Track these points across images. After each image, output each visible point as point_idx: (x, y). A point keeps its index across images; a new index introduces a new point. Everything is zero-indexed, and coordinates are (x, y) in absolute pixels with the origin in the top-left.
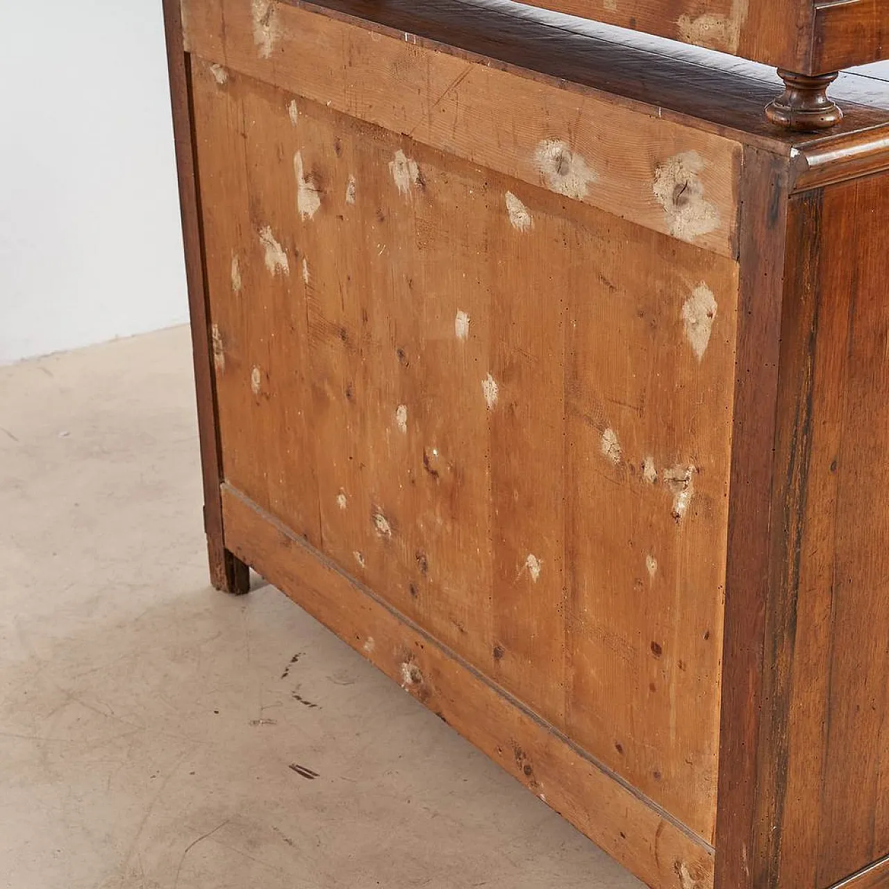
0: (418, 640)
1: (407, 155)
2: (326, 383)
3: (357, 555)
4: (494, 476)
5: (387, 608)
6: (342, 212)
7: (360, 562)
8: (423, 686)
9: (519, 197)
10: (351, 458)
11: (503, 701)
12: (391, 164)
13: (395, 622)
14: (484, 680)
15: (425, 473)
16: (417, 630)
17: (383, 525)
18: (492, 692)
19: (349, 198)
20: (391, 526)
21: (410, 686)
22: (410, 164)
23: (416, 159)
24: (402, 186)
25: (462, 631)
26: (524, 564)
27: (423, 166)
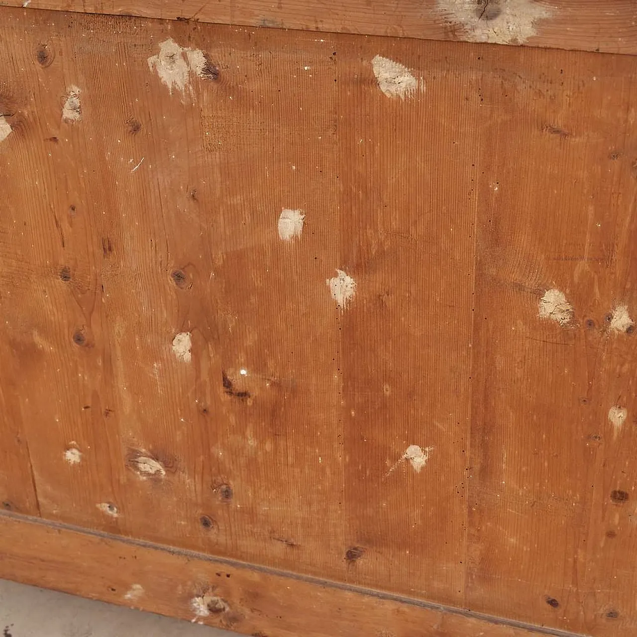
0: (218, 571)
1: (182, 44)
2: (35, 333)
3: (105, 507)
4: (349, 377)
5: (163, 549)
6: (55, 133)
7: (110, 512)
8: (228, 613)
9: (397, 58)
10: (86, 408)
11: (366, 599)
12: (151, 60)
13: (180, 561)
14: (331, 586)
15: (226, 398)
16: (216, 561)
17: (151, 466)
18: (349, 594)
19: (68, 113)
20: (166, 465)
21: (204, 618)
22: (189, 55)
23: (198, 46)
24: (174, 83)
25: (292, 545)
26: (400, 456)
27: (215, 53)
